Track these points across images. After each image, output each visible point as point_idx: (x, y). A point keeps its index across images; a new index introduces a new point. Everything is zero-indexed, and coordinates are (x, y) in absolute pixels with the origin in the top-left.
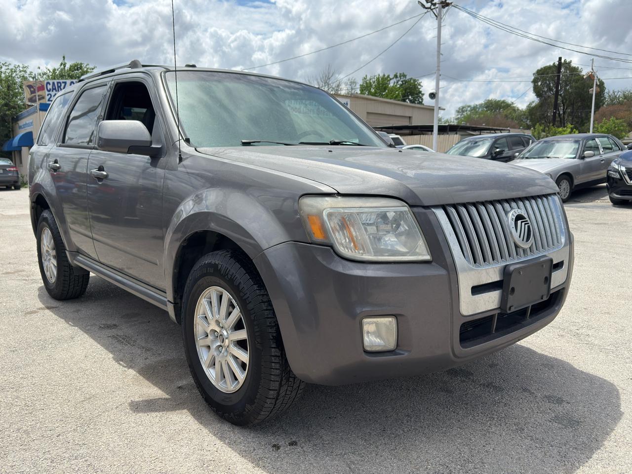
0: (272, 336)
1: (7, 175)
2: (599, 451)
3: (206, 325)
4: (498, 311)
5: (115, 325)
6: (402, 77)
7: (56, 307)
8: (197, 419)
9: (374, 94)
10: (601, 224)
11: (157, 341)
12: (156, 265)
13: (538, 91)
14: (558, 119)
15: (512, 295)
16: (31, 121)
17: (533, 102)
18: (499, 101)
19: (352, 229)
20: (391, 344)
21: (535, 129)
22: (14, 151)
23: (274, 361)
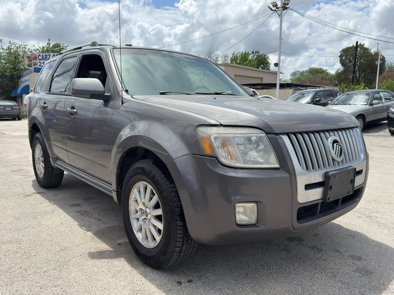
0: (178, 213)
1: (13, 111)
2: (385, 291)
3: (137, 205)
4: (321, 201)
5: (79, 204)
6: (257, 53)
7: (43, 193)
8: (130, 264)
9: (239, 64)
10: (383, 147)
11: (105, 215)
12: (106, 167)
13: (343, 63)
14: (355, 80)
15: (330, 190)
16: (29, 78)
17: (339, 69)
18: (318, 69)
19: (229, 147)
20: (253, 220)
21: (340, 86)
22: (18, 96)
23: (179, 229)
